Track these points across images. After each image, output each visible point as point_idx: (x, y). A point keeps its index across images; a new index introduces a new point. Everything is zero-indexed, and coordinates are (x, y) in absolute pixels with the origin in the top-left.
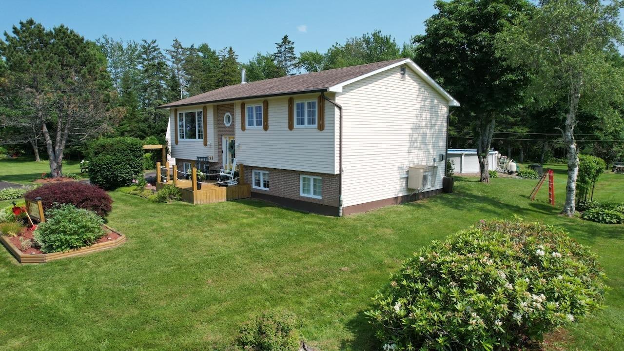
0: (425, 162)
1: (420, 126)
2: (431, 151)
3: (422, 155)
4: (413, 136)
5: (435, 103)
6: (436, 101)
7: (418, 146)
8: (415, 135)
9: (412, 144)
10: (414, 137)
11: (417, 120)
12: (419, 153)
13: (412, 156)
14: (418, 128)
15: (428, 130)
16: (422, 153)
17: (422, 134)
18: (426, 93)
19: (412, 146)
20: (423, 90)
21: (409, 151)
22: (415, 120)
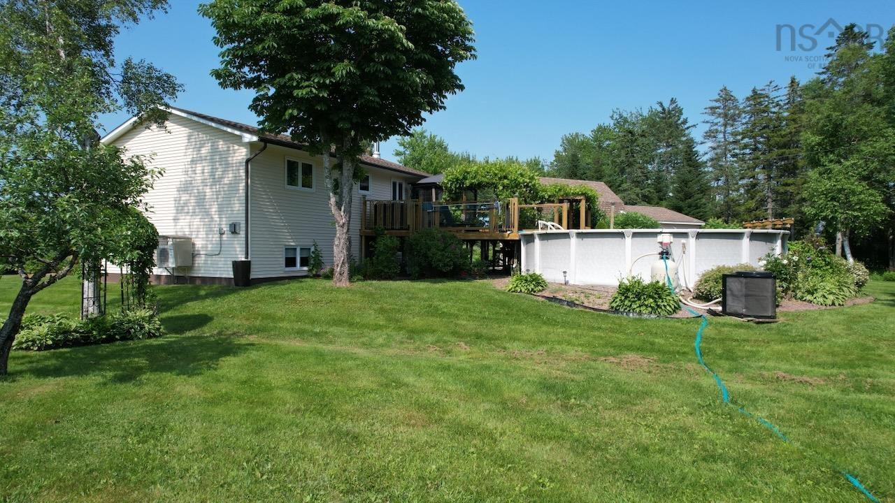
0: (204, 233)
1: (191, 184)
2: (216, 217)
3: (199, 223)
4: (180, 197)
5: (220, 146)
6: (221, 143)
7: (191, 211)
8: (185, 197)
9: (180, 208)
10: (183, 199)
11: (186, 176)
12: (192, 220)
13: (181, 224)
14: (188, 185)
15: (208, 187)
16: (199, 220)
17: (196, 194)
18: (200, 136)
19: (179, 211)
20: (196, 133)
21: (176, 219)
22: (183, 176)
